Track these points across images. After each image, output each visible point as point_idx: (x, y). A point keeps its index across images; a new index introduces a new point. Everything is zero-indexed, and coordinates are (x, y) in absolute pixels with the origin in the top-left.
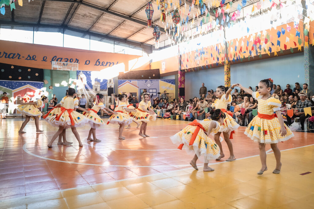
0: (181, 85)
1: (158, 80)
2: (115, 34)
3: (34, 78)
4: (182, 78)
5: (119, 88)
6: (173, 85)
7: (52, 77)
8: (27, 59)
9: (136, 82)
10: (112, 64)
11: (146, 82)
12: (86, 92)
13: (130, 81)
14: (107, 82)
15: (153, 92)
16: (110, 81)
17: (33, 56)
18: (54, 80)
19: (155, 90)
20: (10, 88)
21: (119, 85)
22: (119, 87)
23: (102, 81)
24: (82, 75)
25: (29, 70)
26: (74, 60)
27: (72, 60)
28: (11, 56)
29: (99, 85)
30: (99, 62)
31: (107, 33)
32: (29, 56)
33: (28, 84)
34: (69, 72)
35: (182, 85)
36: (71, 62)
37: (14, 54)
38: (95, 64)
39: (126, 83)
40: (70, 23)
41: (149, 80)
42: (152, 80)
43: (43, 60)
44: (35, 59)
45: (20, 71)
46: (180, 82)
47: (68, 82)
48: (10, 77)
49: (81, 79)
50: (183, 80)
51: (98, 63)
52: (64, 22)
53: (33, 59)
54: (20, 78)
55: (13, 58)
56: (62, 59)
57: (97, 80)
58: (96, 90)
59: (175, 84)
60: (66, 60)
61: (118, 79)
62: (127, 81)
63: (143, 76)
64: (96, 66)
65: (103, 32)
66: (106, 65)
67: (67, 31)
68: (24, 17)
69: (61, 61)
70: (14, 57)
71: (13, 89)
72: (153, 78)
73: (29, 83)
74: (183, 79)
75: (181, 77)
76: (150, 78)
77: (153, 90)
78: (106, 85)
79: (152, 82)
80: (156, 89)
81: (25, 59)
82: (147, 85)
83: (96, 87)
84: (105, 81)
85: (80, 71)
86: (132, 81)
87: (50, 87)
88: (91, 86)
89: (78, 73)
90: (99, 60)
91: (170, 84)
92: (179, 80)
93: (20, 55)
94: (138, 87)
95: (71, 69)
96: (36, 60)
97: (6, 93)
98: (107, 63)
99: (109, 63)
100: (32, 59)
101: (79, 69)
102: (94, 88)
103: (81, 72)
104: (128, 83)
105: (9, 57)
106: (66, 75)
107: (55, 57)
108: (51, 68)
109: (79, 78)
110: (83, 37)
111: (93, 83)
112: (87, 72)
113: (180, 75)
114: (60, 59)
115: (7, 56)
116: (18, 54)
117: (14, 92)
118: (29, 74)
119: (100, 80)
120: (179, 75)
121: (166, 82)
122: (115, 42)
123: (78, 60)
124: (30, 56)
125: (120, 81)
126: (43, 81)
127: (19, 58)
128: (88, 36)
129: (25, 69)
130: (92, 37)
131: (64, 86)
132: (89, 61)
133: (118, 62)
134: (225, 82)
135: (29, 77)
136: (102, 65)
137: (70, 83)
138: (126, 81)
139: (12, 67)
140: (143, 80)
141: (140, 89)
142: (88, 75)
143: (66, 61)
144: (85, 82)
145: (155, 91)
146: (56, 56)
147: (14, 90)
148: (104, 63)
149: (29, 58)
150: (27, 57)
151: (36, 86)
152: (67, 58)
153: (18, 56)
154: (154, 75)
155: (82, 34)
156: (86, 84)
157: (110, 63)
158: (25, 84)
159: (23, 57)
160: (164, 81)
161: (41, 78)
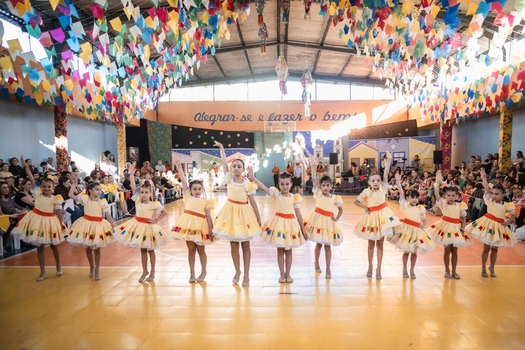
0: (443, 146)
2: (348, 72)
3: (244, 145)
4: (446, 133)
5: (349, 153)
6: (431, 145)
7: (263, 141)
8: (241, 120)
9: (373, 142)
10: (348, 116)
11: (389, 142)
12: (306, 159)
13: (366, 142)
14: (333, 144)
15: (399, 158)
16: (338, 143)
17: (248, 117)
18: (266, 145)
19: (403, 153)
21: (349, 148)
22: (349, 151)
23: (325, 143)
24: (300, 137)
25: (238, 135)
26: (296, 116)
27: (293, 117)
28: (225, 119)
29: (322, 150)
30: (329, 116)
32: (244, 116)
33: (238, 153)
34: (283, 133)
35: (446, 146)
37: (229, 116)
38: (323, 119)
39: (361, 144)
41: (393, 139)
42: (398, 139)
43: (259, 120)
45: (229, 137)
46: (442, 140)
47: (281, 145)
49: (299, 142)
50: (448, 138)
51: (327, 118)
53: (249, 120)
54: (230, 145)
55: (227, 120)
56: (280, 116)
57: (318, 142)
58: (318, 155)
59: (435, 143)
61: (350, 139)
62: (362, 141)
63: (387, 133)
64: (324, 121)
66: (338, 120)
69: (279, 120)
72: (406, 135)
73: (238, 151)
74: (448, 135)
75: (444, 133)
76: (400, 134)
77: (400, 153)
78: (332, 148)
79: (398, 142)
82: (391, 147)
84: (330, 143)
85: (297, 132)
86: (368, 141)
87: (261, 153)
88: (312, 151)
89: (295, 133)
90: (328, 112)
91: (427, 144)
92: (441, 137)
93: (234, 117)
94: (378, 151)
95: (287, 130)
96: (252, 121)
97: (215, 163)
98: (340, 116)
99: (343, 116)
101: (297, 129)
102: (315, 153)
103: (299, 133)
104: (362, 145)
105: (223, 120)
106: (280, 137)
109: (296, 140)
111: (314, 146)
113: (443, 128)
114: (278, 117)
115: (222, 119)
116: (232, 115)
118: (239, 139)
119: (323, 141)
120: (441, 128)
121: (420, 140)
123: (301, 116)
125: (351, 142)
126: (254, 148)
127: (233, 120)
129: (234, 134)
131: (278, 152)
132: (315, 115)
133: (356, 113)
134: (500, 143)
135: (239, 144)
136: (333, 119)
137: (284, 147)
138: (359, 142)
139: (221, 133)
140: (385, 140)
141: (380, 153)
142: (307, 136)
144: (303, 145)
145: (402, 155)
146: (273, 114)
148: (335, 116)
149: (244, 119)
150: (242, 118)
151: (246, 154)
152: (286, 114)
153: (233, 117)
154: (407, 130)
156: (305, 148)
157: (345, 116)
158: (235, 152)
159: (238, 118)
160: (418, 139)
161: (251, 144)
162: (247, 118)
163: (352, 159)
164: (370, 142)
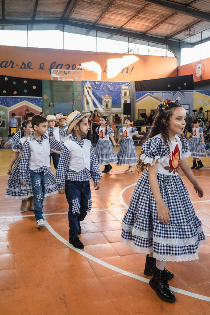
1: (193, 91)
2: (130, 26)
3: (31, 93)
5: (136, 104)
7: (52, 90)
8: (21, 67)
9: (160, 94)
11: (174, 95)
13: (153, 94)
14: (121, 96)
16: (125, 94)
17: (28, 64)
19: (188, 106)
20: (4, 105)
21: (136, 99)
22: (137, 102)
25: (25, 82)
26: (78, 66)
27: (74, 66)
28: (4, 64)
29: (110, 100)
31: (119, 25)
32: (23, 63)
33: (25, 101)
34: (72, 82)
36: (73, 69)
37: (7, 62)
38: (104, 71)
40: (72, 16)
41: (178, 92)
42: (183, 92)
43: (39, 68)
44: (31, 67)
45: (15, 83)
48: (4, 92)
49: (88, 92)
52: (63, 15)
53: (29, 67)
54: (15, 93)
55: (5, 67)
56: (62, 65)
58: (107, 106)
60: (68, 66)
61: (136, 91)
62: (148, 93)
63: (169, 86)
64: (105, 73)
65: (113, 25)
67: (67, 27)
68: (16, 12)
69: (61, 68)
70: (7, 66)
71: (9, 106)
72: (184, 88)
73: (25, 99)
76: (179, 88)
77: (185, 105)
78: (120, 99)
79: (183, 95)
80: (189, 104)
81: (20, 68)
82: (177, 99)
83: (106, 103)
85: (86, 82)
86: (154, 93)
87: (50, 103)
88: (101, 101)
89: (84, 83)
93: (13, 63)
95: (74, 79)
96: (32, 69)
100: (27, 67)
101: (84, 79)
102: (104, 104)
103: (88, 82)
104: (149, 96)
105: (1, 66)
106: (69, 86)
107: (54, 64)
108: (51, 79)
110: (86, 34)
112: (95, 82)
114: (60, 66)
116: (11, 62)
117: (10, 111)
118: (25, 86)
121: (204, 94)
122: (130, 39)
124: (25, 63)
125: (138, 93)
126: (42, 96)
127: (12, 67)
128: (93, 32)
129: (20, 80)
130: (99, 33)
133: (133, 67)
135: (25, 91)
138: (146, 93)
139: (6, 79)
140: (170, 92)
143: (68, 69)
146: (55, 62)
147: (10, 108)
149: (23, 66)
150: (21, 65)
151: (34, 102)
152: (68, 64)
153: (11, 64)
154: (185, 84)
155: (85, 30)
156: (93, 98)
158: (21, 100)
159: (17, 65)
160: (201, 92)
161: (39, 92)
162: (27, 66)
163: (138, 110)
164: (156, 94)
